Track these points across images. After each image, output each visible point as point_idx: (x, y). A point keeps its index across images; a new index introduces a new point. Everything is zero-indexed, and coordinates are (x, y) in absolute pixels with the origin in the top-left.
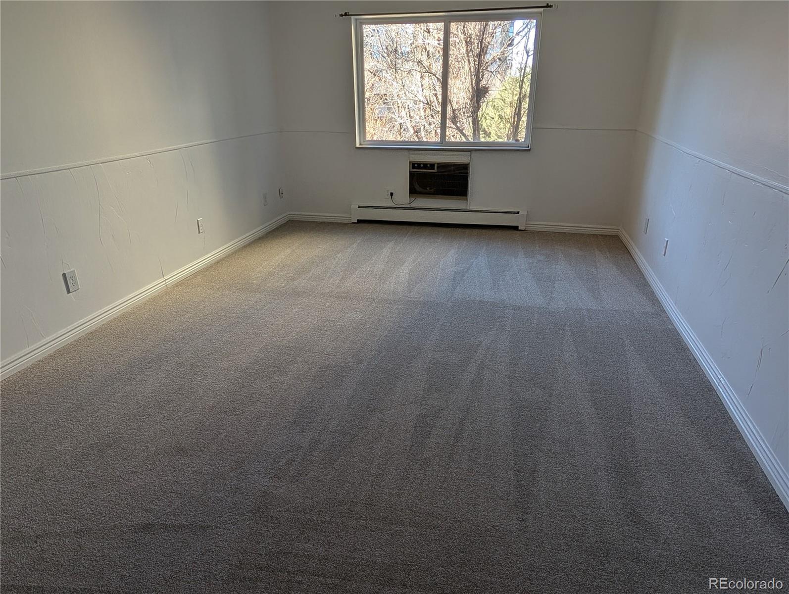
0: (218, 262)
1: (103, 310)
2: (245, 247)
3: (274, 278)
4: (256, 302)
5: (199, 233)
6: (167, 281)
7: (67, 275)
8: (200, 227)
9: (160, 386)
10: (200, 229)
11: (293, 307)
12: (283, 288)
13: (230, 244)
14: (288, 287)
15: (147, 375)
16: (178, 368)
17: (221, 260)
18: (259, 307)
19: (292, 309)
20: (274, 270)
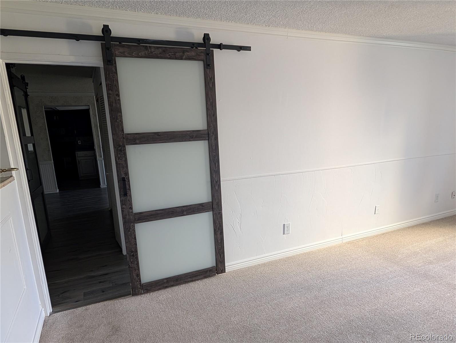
0: (383, 234)
1: (299, 247)
2: (409, 228)
3: (416, 257)
4: (391, 272)
5: (375, 214)
6: (343, 239)
7: (285, 225)
8: (376, 210)
9: (297, 307)
10: (376, 212)
11: (416, 286)
12: (418, 267)
13: (404, 222)
14: (423, 267)
15: (296, 296)
16: (314, 299)
17: (386, 233)
18: (390, 276)
19: (415, 287)
20: (420, 251)
